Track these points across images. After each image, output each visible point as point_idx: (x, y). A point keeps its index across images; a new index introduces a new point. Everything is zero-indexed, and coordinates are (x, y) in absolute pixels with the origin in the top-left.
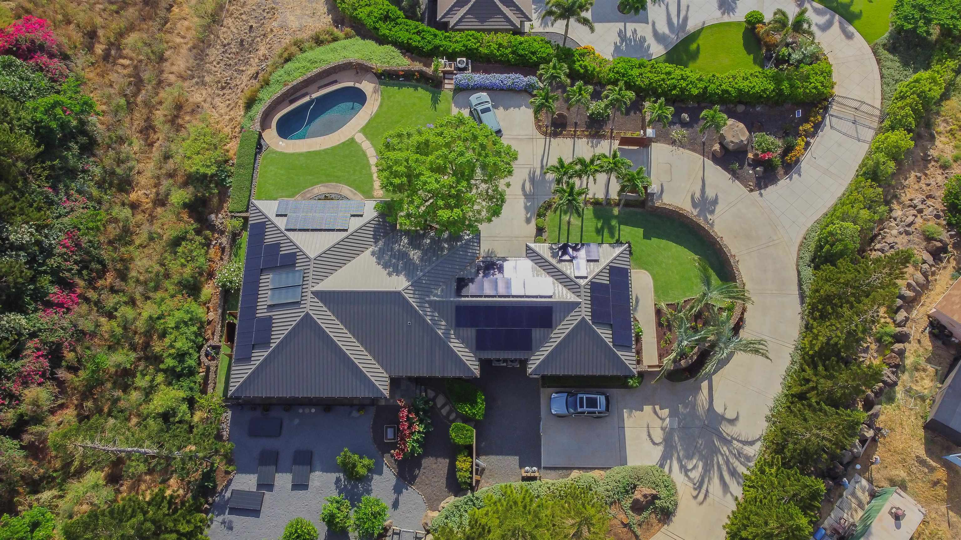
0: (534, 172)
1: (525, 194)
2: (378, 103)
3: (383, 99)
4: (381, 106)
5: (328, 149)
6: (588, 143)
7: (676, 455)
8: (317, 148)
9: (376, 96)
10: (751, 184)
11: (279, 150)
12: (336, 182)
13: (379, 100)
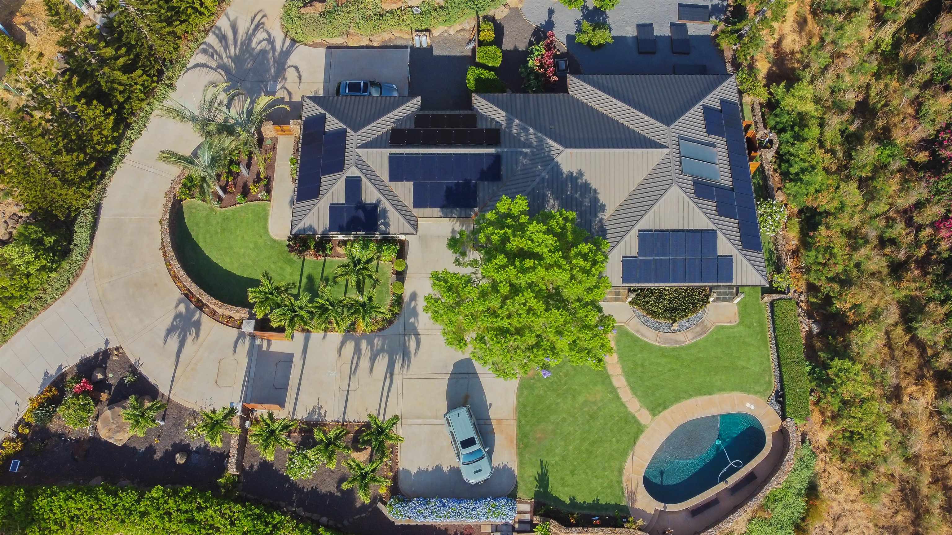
0: (402, 366)
1: (417, 335)
2: (626, 474)
3: (620, 482)
4: (621, 471)
5: (686, 399)
6: (326, 413)
7: (277, 54)
8: (700, 400)
9: (632, 487)
10: (115, 358)
11: (752, 396)
12: (665, 348)
13: (624, 479)
